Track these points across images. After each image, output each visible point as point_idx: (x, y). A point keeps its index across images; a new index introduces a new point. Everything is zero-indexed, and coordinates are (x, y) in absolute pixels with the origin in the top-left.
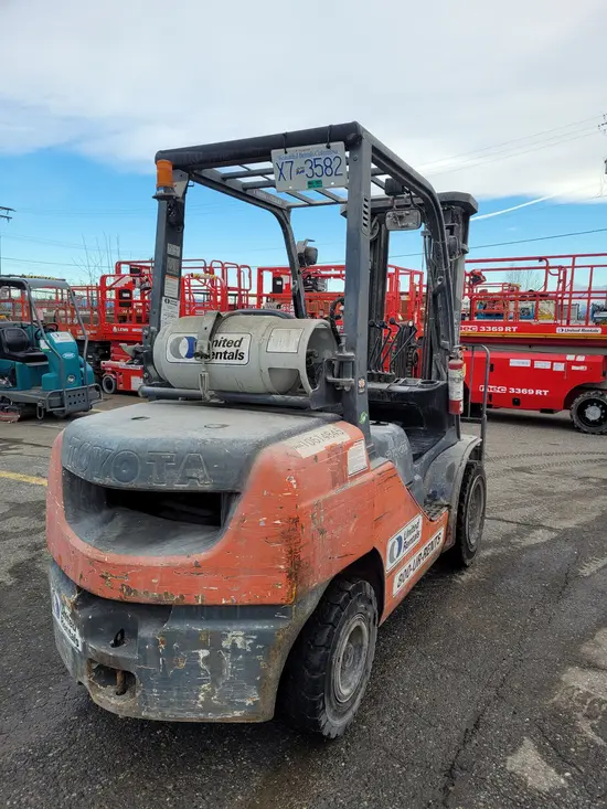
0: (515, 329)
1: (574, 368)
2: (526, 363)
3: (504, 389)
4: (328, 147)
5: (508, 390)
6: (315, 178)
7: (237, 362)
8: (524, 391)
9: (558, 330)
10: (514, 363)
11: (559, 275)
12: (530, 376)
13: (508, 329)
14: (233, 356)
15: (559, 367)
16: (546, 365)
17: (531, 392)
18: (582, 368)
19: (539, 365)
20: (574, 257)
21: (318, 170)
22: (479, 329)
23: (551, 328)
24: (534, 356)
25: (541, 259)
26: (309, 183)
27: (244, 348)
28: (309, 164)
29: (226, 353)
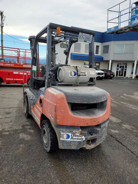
0: (13, 65)
1: (28, 74)
2: (17, 73)
3: (13, 79)
4: (90, 35)
5: (14, 79)
6: (86, 40)
7: (85, 76)
8: (18, 79)
9: (24, 66)
10: (14, 73)
11: (17, 53)
12: (19, 76)
13: (12, 65)
14: (84, 75)
15: (25, 74)
16: (22, 73)
17: (19, 80)
18: (30, 74)
19: (20, 73)
20: (26, 50)
21: (87, 39)
22: (4, 65)
23: (22, 65)
24: (19, 71)
25: (18, 49)
26: (84, 41)
27: (86, 74)
28: (86, 37)
29: (83, 75)
